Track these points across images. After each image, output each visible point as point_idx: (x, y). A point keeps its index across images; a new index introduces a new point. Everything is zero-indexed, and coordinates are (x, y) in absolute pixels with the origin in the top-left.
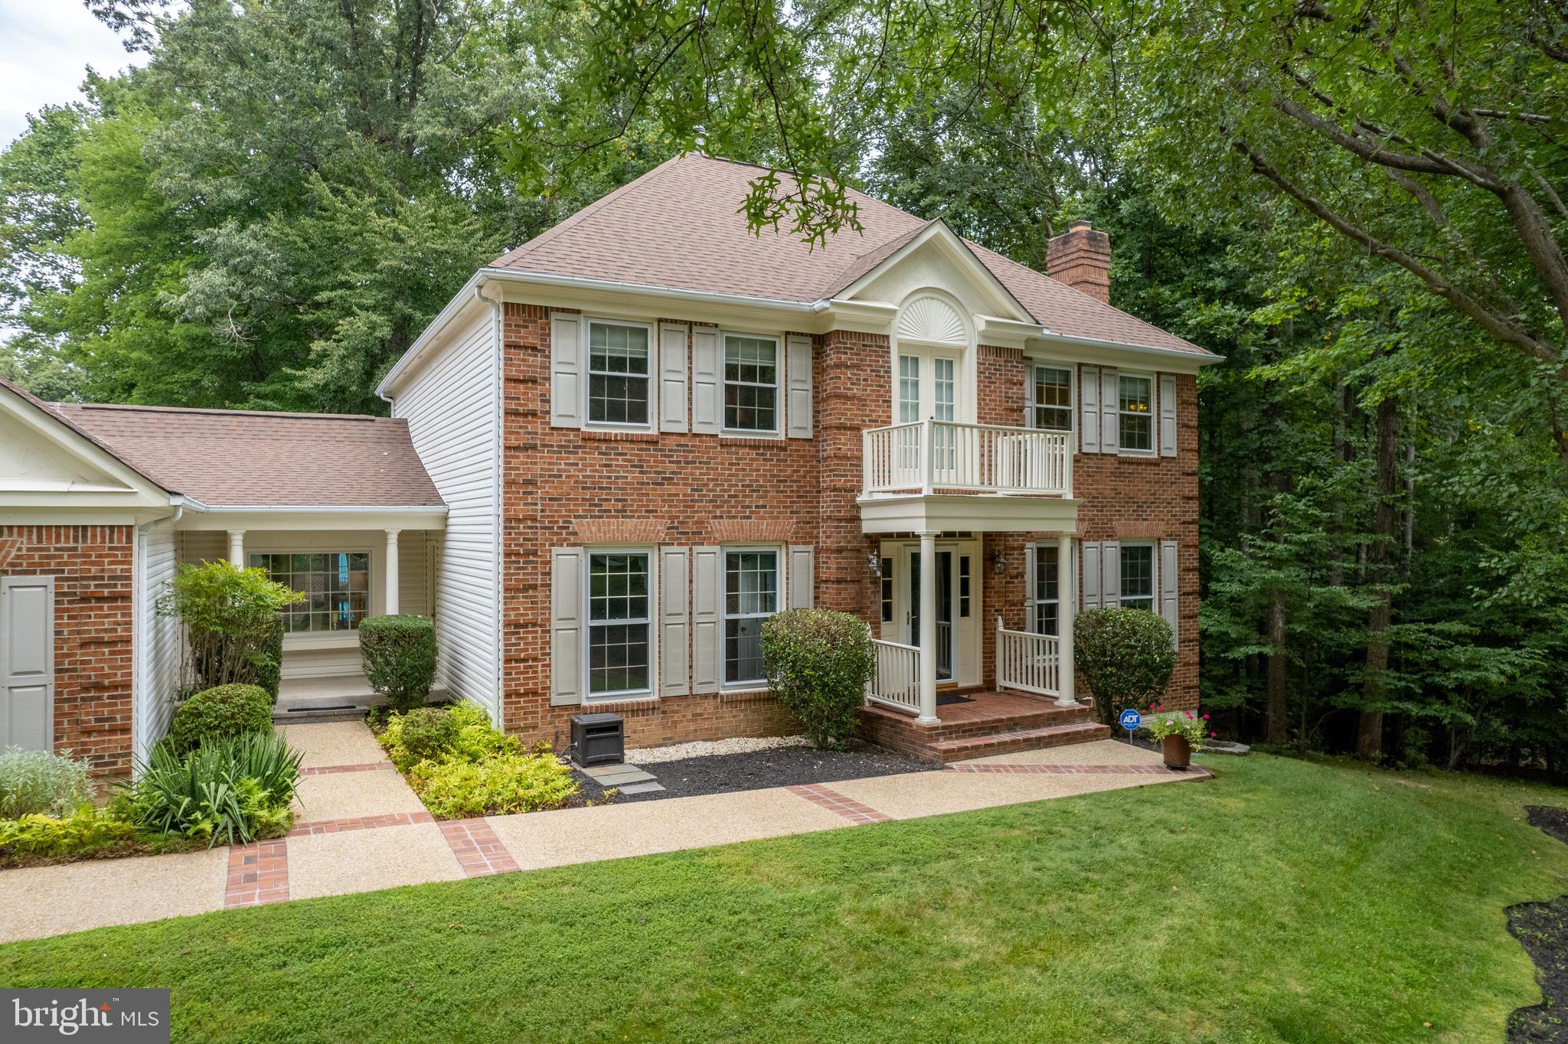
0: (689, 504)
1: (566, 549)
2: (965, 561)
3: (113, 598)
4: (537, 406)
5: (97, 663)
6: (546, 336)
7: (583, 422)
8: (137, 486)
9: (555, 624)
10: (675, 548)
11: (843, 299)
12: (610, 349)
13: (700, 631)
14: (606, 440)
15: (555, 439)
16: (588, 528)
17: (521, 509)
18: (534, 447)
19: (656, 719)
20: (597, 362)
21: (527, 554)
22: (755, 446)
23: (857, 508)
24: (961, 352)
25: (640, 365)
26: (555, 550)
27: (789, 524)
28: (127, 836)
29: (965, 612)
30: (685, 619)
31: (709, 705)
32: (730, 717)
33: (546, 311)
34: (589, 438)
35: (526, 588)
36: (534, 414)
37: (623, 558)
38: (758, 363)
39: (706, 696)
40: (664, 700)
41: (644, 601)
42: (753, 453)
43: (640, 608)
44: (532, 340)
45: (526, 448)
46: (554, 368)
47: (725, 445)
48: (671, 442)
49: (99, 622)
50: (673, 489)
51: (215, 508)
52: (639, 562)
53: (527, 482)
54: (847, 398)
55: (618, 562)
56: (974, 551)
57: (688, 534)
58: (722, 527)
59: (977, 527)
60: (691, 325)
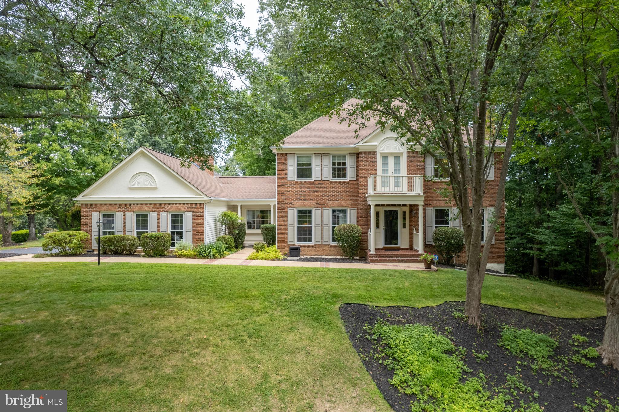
0: (322, 198)
1: (291, 208)
2: (404, 213)
3: (201, 216)
4: (285, 176)
5: (199, 228)
6: (286, 160)
7: (296, 179)
8: (204, 196)
9: (288, 225)
10: (318, 208)
11: (361, 144)
12: (302, 161)
13: (325, 229)
14: (301, 183)
15: (289, 183)
16: (296, 203)
17: (281, 199)
18: (284, 185)
19: (313, 249)
20: (299, 165)
21: (282, 209)
22: (340, 183)
23: (366, 198)
24: (402, 153)
25: (310, 164)
26: (289, 208)
27: (350, 202)
28: (195, 255)
29: (404, 226)
30: (320, 225)
31: (327, 247)
32: (332, 250)
33: (286, 154)
34: (296, 183)
35: (282, 217)
36: (284, 178)
37: (306, 211)
38: (342, 161)
39: (326, 245)
40: (315, 245)
41: (311, 221)
42: (339, 185)
43: (310, 222)
44: (283, 161)
45: (282, 186)
46: (288, 167)
47: (331, 183)
48: (317, 183)
49: (199, 221)
50: (317, 194)
51: (234, 200)
52: (310, 212)
53: (282, 193)
54: (363, 169)
55: (305, 212)
56: (407, 209)
57: (321, 205)
58: (330, 203)
59: (408, 203)
60: (322, 154)
